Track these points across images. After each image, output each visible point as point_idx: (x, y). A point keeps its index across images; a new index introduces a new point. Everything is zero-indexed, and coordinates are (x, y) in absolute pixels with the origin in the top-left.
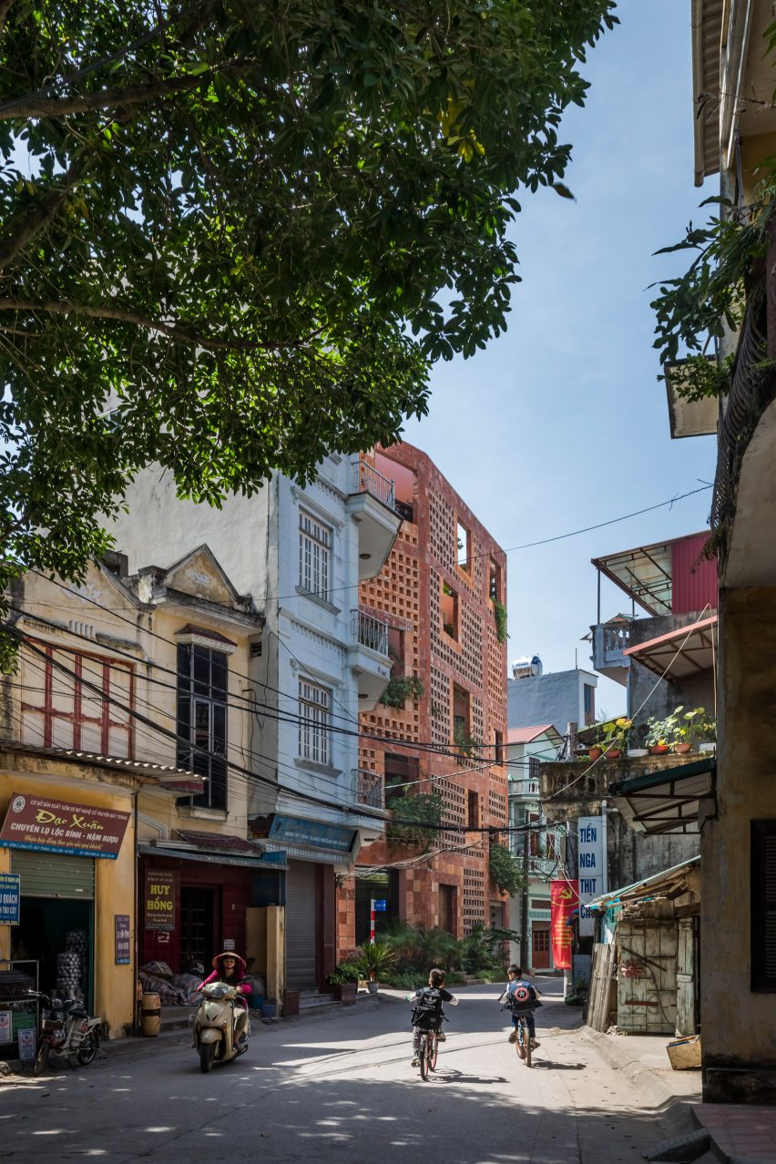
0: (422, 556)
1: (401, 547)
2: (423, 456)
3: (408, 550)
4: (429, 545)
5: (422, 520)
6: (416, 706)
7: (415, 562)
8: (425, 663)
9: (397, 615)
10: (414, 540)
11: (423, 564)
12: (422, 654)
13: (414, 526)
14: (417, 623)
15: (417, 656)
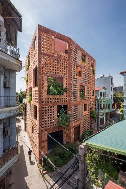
0: (69, 61)
1: (62, 59)
2: (69, 38)
3: (65, 59)
4: (71, 58)
5: (69, 53)
6: (67, 94)
7: (67, 62)
8: (70, 84)
9: (61, 74)
10: (67, 57)
11: (69, 63)
12: (69, 82)
13: (66, 54)
14: (67, 75)
15: (67, 83)
